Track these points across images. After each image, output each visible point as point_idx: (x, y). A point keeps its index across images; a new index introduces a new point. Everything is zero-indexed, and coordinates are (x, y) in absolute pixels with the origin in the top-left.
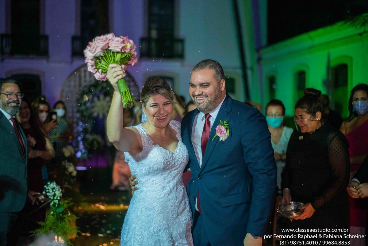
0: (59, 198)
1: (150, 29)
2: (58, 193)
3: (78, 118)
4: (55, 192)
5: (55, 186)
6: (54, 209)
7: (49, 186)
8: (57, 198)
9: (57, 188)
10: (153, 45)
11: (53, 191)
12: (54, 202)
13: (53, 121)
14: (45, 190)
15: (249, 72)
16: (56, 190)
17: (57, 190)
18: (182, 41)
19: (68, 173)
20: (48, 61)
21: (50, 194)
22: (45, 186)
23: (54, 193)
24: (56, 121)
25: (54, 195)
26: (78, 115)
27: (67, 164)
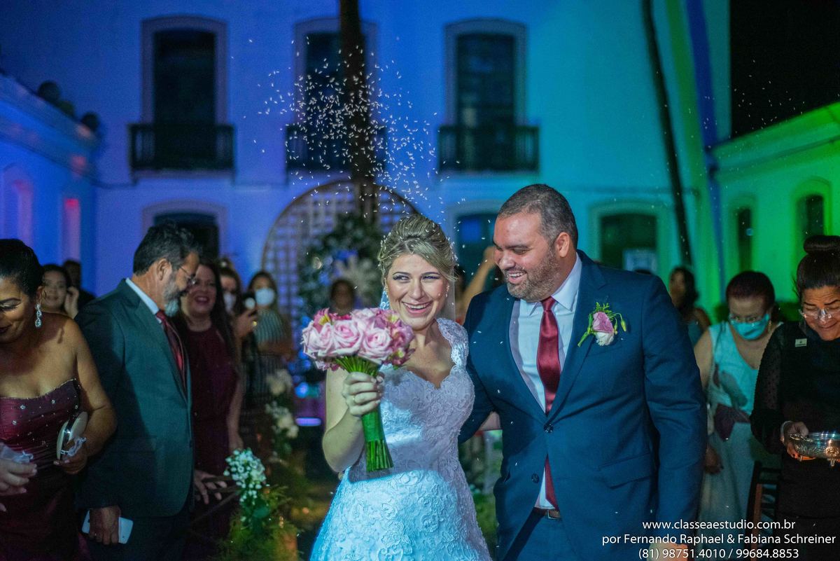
0: (258, 487)
1: (460, 106)
2: (258, 474)
3: (301, 309)
4: (250, 471)
5: (250, 459)
6: (248, 510)
7: (237, 458)
8: (255, 486)
9: (255, 464)
10: (468, 142)
11: (245, 471)
12: (248, 496)
13: (247, 313)
14: (228, 468)
15: (689, 200)
16: (251, 468)
17: (255, 467)
18: (534, 131)
19: (278, 432)
20: (234, 182)
21: (239, 477)
22: (229, 460)
23: (249, 474)
24: (254, 313)
25: (249, 480)
26: (301, 302)
27: (277, 410)
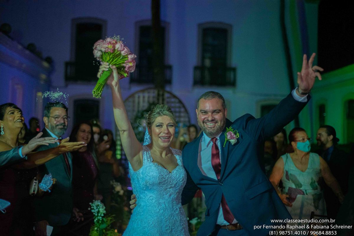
1: (203, 58)
2: (102, 210)
4: (99, 209)
5: (99, 203)
6: (98, 225)
7: (94, 203)
8: (101, 215)
10: (207, 74)
11: (97, 208)
12: (98, 219)
13: (104, 142)
14: (90, 207)
17: (101, 207)
18: (234, 70)
19: (115, 192)
21: (95, 211)
22: (90, 204)
25: (98, 212)
27: (115, 183)
